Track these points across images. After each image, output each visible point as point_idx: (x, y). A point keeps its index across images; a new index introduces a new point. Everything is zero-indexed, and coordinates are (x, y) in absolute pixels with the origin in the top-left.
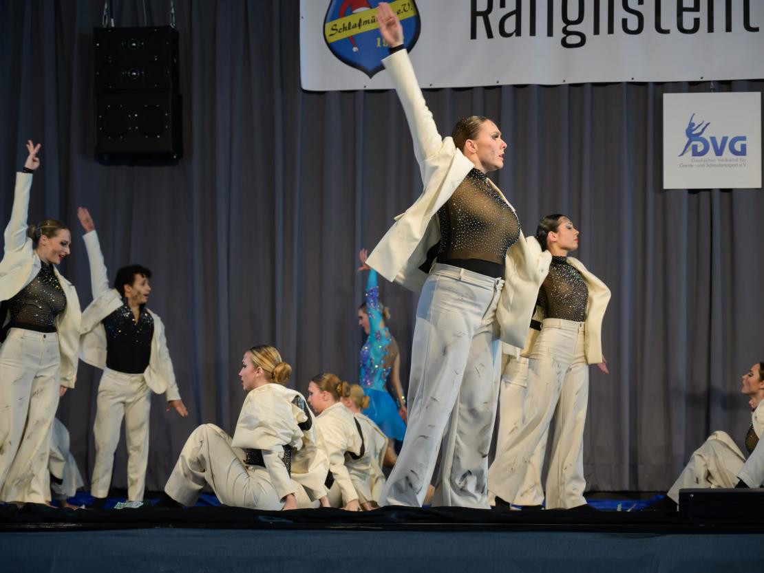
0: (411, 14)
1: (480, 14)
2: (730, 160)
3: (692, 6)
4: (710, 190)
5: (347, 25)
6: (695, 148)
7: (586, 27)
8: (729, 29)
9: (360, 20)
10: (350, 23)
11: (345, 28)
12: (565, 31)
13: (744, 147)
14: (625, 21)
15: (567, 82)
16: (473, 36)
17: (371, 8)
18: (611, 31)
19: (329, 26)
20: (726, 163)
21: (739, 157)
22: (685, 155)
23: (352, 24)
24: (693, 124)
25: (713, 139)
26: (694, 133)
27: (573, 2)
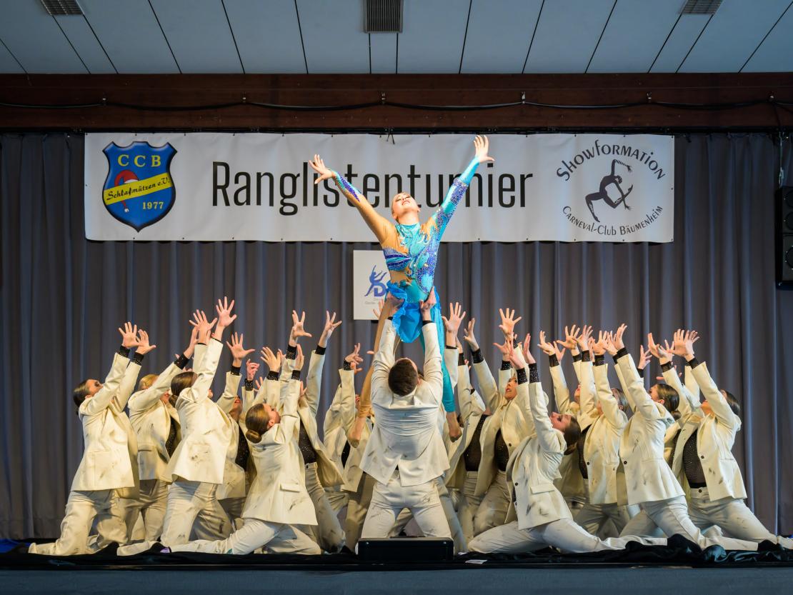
0: (168, 185)
1: (220, 187)
3: (374, 187)
5: (120, 192)
6: (376, 290)
7: (298, 200)
9: (130, 189)
10: (122, 191)
11: (119, 195)
12: (282, 202)
14: (325, 197)
15: (284, 240)
16: (215, 203)
17: (139, 180)
18: (315, 203)
19: (106, 192)
22: (369, 296)
23: (124, 192)
24: (375, 273)
26: (376, 279)
27: (288, 181)
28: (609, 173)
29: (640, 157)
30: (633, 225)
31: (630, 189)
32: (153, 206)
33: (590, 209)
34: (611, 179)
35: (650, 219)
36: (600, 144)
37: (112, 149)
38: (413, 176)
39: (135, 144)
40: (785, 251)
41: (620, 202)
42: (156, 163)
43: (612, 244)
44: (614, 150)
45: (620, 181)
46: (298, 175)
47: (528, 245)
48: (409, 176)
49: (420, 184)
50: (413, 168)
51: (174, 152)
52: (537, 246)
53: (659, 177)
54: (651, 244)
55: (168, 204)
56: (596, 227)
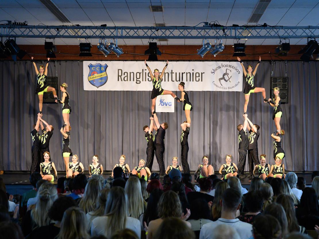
0: (106, 75)
1: (120, 76)
4: (165, 112)
6: (162, 104)
8: (168, 81)
9: (96, 76)
11: (92, 78)
12: (137, 80)
13: (171, 104)
14: (148, 79)
16: (118, 80)
17: (98, 74)
18: (146, 81)
19: (89, 77)
20: (168, 107)
22: (160, 105)
23: (94, 77)
25: (165, 103)
26: (162, 101)
27: (138, 74)
28: (225, 72)
29: (234, 68)
30: (231, 86)
31: (231, 77)
32: (102, 81)
33: (220, 82)
34: (226, 74)
35: (236, 85)
36: (223, 64)
37: (90, 66)
38: (172, 73)
39: (97, 64)
41: (228, 80)
42: (102, 69)
43: (226, 92)
44: (226, 66)
45: (228, 75)
46: (141, 73)
47: (203, 92)
48: (171, 73)
49: (174, 75)
50: (172, 71)
51: (108, 66)
52: (206, 92)
53: (239, 73)
54: (237, 92)
55: (106, 80)
56: (221, 87)
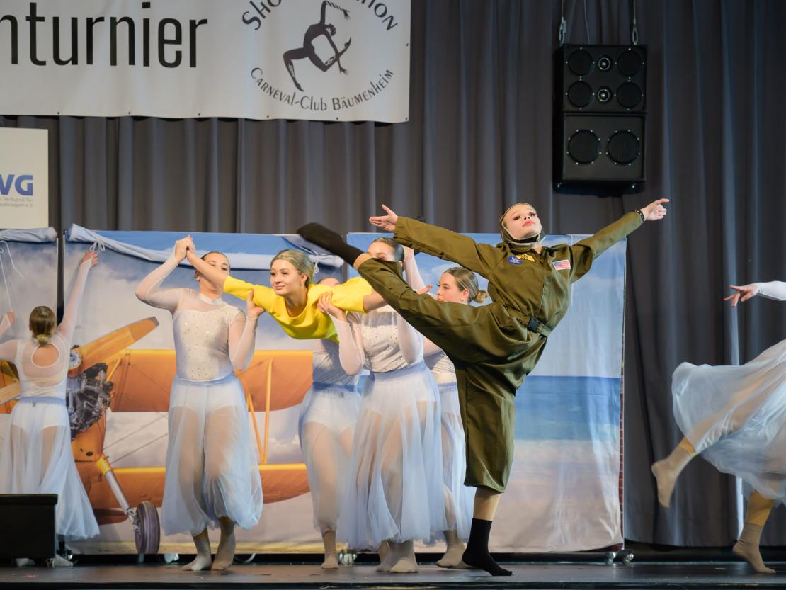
2: (16, 200)
8: (15, 61)
13: (30, 186)
20: (11, 202)
21: (26, 197)
28: (317, 21)
30: (350, 96)
31: (347, 45)
33: (290, 72)
34: (320, 29)
35: (376, 89)
38: (33, 19)
40: (567, 138)
41: (333, 62)
43: (321, 124)
45: (333, 32)
47: (201, 123)
48: (28, 19)
49: (44, 30)
50: (33, 6)
52: (215, 124)
53: (389, 28)
54: (378, 124)
56: (298, 98)
